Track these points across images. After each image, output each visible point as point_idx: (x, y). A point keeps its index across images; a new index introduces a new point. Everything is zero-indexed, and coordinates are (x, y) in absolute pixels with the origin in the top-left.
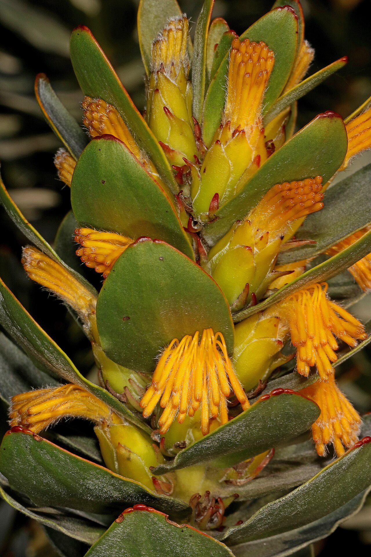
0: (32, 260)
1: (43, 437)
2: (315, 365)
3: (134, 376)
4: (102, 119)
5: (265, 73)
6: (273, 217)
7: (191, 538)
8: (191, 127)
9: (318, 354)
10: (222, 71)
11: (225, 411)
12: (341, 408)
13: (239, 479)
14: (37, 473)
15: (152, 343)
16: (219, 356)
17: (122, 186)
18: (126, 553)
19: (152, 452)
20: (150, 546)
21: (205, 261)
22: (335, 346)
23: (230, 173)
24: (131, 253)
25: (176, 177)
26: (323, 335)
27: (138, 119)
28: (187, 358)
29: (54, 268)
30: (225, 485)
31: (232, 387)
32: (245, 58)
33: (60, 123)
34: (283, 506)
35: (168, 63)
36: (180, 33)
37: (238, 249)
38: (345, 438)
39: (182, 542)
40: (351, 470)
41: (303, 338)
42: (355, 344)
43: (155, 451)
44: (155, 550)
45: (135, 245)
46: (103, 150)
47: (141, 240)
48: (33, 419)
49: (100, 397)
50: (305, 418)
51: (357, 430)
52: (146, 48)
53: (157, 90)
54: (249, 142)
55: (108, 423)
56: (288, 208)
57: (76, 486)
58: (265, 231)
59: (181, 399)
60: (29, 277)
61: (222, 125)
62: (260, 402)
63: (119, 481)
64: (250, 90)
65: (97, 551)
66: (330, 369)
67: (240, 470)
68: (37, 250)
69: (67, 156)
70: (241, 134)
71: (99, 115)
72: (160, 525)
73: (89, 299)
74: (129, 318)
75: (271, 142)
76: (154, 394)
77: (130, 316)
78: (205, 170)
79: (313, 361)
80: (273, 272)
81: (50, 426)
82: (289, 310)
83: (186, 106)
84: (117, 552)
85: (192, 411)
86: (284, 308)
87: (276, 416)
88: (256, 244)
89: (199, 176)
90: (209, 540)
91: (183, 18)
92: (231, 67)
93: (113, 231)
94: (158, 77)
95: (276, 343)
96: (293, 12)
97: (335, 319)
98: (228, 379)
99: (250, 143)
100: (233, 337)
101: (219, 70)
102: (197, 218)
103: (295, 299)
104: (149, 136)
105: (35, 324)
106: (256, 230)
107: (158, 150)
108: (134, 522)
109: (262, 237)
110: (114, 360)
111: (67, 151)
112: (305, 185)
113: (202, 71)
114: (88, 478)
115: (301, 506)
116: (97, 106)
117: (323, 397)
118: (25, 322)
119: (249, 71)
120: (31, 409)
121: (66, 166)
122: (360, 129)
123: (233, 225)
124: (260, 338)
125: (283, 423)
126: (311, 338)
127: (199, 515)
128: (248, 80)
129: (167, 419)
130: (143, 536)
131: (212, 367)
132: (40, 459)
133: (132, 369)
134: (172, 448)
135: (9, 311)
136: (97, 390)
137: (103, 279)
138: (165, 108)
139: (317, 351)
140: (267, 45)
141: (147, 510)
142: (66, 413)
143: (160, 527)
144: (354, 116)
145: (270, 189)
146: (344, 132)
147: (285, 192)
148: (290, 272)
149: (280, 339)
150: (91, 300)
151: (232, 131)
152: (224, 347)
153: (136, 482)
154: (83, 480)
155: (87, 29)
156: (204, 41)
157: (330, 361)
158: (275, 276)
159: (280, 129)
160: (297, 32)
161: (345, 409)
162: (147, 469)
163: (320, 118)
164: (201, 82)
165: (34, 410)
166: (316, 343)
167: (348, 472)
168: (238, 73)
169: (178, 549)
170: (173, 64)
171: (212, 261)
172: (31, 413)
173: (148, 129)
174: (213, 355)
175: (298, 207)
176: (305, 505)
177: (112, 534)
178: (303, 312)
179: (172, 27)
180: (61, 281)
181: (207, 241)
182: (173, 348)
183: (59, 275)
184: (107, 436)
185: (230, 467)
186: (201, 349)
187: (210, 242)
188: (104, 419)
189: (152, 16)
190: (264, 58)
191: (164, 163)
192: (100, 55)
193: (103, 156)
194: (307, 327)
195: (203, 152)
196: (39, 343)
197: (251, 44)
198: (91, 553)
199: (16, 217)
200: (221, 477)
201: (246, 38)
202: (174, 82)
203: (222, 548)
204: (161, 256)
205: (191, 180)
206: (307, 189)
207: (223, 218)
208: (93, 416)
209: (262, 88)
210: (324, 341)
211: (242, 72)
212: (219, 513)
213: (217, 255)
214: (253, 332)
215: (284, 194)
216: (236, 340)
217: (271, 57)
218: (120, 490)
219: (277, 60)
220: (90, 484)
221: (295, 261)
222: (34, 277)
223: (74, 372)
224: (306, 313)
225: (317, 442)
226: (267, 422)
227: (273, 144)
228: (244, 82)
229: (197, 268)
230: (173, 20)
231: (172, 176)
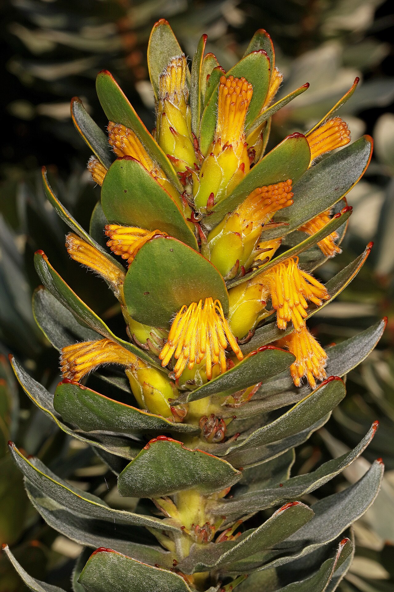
0: (73, 246)
1: (86, 387)
2: (291, 320)
3: (154, 331)
4: (123, 140)
5: (246, 102)
6: (255, 212)
7: (201, 459)
8: (191, 140)
9: (293, 312)
10: (213, 100)
11: (223, 358)
12: (311, 349)
13: (236, 403)
14: (83, 412)
15: (167, 309)
16: (218, 318)
17: (140, 194)
18: (153, 471)
19: (169, 387)
20: (170, 465)
21: (205, 243)
22: (305, 305)
23: (222, 177)
24: (149, 247)
25: (180, 180)
26: (296, 298)
27: (150, 139)
28: (194, 320)
29: (90, 251)
30: (225, 408)
31: (228, 342)
32: (231, 91)
33: (91, 135)
34: (270, 430)
35: (172, 92)
36: (180, 69)
37: (230, 234)
38: (315, 371)
39: (194, 462)
40: (320, 400)
41: (281, 302)
42: (321, 304)
43: (172, 386)
44: (174, 467)
45: (151, 241)
46: (124, 167)
47: (156, 237)
48: (78, 368)
49: (129, 350)
50: (285, 364)
51: (324, 364)
52: (154, 78)
53: (164, 114)
54: (235, 153)
55: (136, 367)
56: (266, 205)
57: (113, 420)
58: (249, 222)
59: (190, 352)
60: (71, 258)
61: (214, 141)
62: (250, 357)
63: (145, 416)
64: (235, 115)
65: (131, 470)
66: (302, 323)
67: (237, 397)
68: (77, 237)
69: (97, 163)
70: (229, 147)
71: (120, 137)
72: (177, 450)
73: (118, 273)
74: (149, 293)
75: (253, 149)
76: (170, 348)
77: (149, 292)
78: (203, 175)
79: (289, 318)
80: (257, 249)
81: (92, 371)
82: (270, 280)
83: (187, 124)
84: (146, 470)
85: (198, 360)
86: (267, 277)
87: (262, 365)
88: (243, 230)
89: (198, 180)
90: (215, 459)
91: (182, 56)
92: (220, 97)
93: (135, 226)
94: (165, 103)
95: (261, 303)
96: (266, 55)
97: (305, 284)
98: (225, 335)
99: (236, 155)
100: (228, 302)
101: (210, 99)
102: (198, 211)
103: (274, 270)
104: (159, 152)
105: (77, 298)
106: (243, 220)
107: (166, 162)
108: (157, 449)
109: (248, 226)
110: (138, 321)
111: (97, 158)
112: (279, 188)
113: (198, 98)
114: (122, 415)
115: (284, 428)
116: (119, 130)
117: (298, 343)
118: (69, 296)
119: (234, 101)
120: (77, 360)
121: (96, 170)
122: (320, 138)
123: (225, 216)
124: (249, 300)
125: (268, 369)
126: (287, 301)
127: (206, 432)
128: (233, 108)
129: (180, 367)
130: (165, 458)
131: (213, 326)
132: (85, 402)
133: (153, 326)
134: (184, 384)
135: (57, 288)
136: (126, 345)
137: (128, 264)
138: (171, 128)
139: (292, 310)
140: (247, 80)
141: (167, 440)
142: (104, 361)
143: (177, 452)
144: (315, 129)
145: (252, 191)
146: (308, 147)
147: (264, 193)
148: (270, 249)
149: (264, 300)
150: (119, 274)
151: (222, 146)
152: (221, 311)
153: (158, 416)
154: (118, 416)
155: (109, 73)
156: (198, 76)
157: (302, 317)
158: (258, 253)
159: (259, 136)
160: (269, 70)
161: (315, 349)
162: (166, 401)
163: (289, 138)
164: (197, 106)
165: (79, 361)
166: (291, 304)
167: (318, 402)
168: (225, 103)
169: (192, 466)
170: (175, 93)
171: (211, 243)
172: (77, 363)
173: (158, 147)
174: (214, 317)
175: (274, 204)
176: (286, 427)
177: (141, 458)
178: (281, 281)
179: (174, 64)
180: (96, 260)
181: (206, 227)
182: (183, 312)
183: (94, 256)
184: (135, 377)
185: (229, 395)
186: (205, 312)
187: (208, 228)
188: (132, 364)
189: (158, 52)
190: (245, 91)
191: (171, 171)
192: (119, 93)
193: (124, 172)
194: (284, 293)
195: (201, 160)
196: (81, 311)
197: (235, 80)
198: (126, 471)
199: (60, 212)
200: (222, 403)
201: (230, 76)
202: (177, 107)
203: (224, 464)
204: (171, 248)
205: (192, 182)
206: (280, 191)
207: (218, 212)
208: (125, 363)
209: (244, 113)
210: (297, 302)
211: (229, 102)
212: (222, 430)
213: (214, 239)
214: (243, 295)
215: (263, 195)
216: (231, 302)
217: (251, 89)
218: (146, 422)
219: (254, 90)
220: (123, 419)
221: (274, 239)
222: (75, 258)
223: (109, 332)
224: (283, 282)
225: (294, 377)
226: (256, 370)
227: (254, 150)
228: (230, 109)
229: (199, 256)
230: (174, 59)
231: (178, 179)
